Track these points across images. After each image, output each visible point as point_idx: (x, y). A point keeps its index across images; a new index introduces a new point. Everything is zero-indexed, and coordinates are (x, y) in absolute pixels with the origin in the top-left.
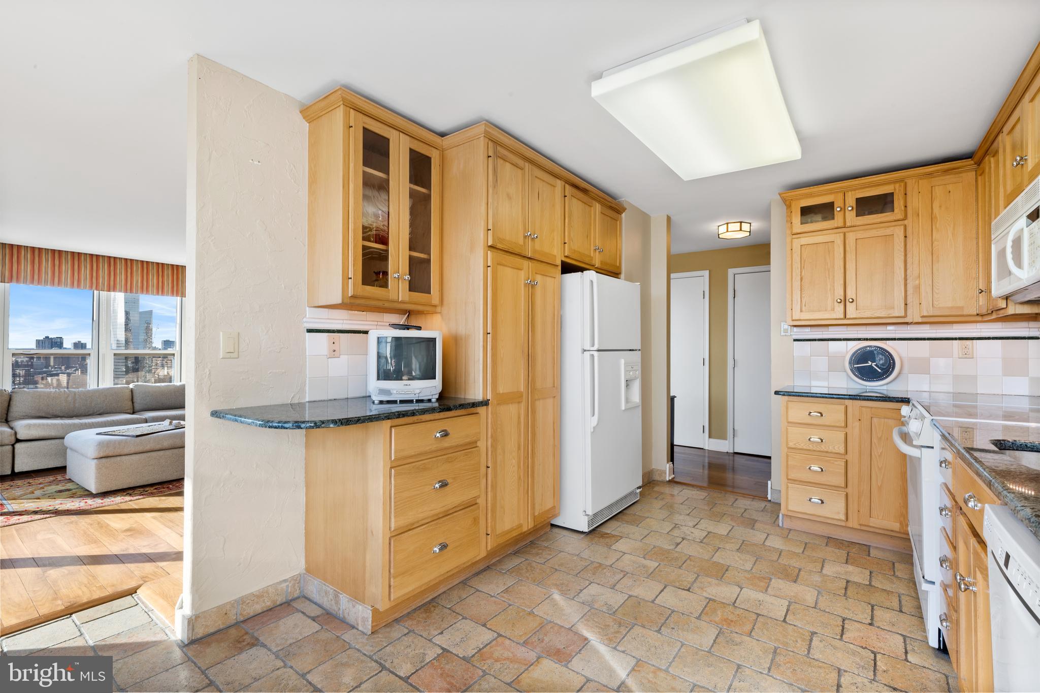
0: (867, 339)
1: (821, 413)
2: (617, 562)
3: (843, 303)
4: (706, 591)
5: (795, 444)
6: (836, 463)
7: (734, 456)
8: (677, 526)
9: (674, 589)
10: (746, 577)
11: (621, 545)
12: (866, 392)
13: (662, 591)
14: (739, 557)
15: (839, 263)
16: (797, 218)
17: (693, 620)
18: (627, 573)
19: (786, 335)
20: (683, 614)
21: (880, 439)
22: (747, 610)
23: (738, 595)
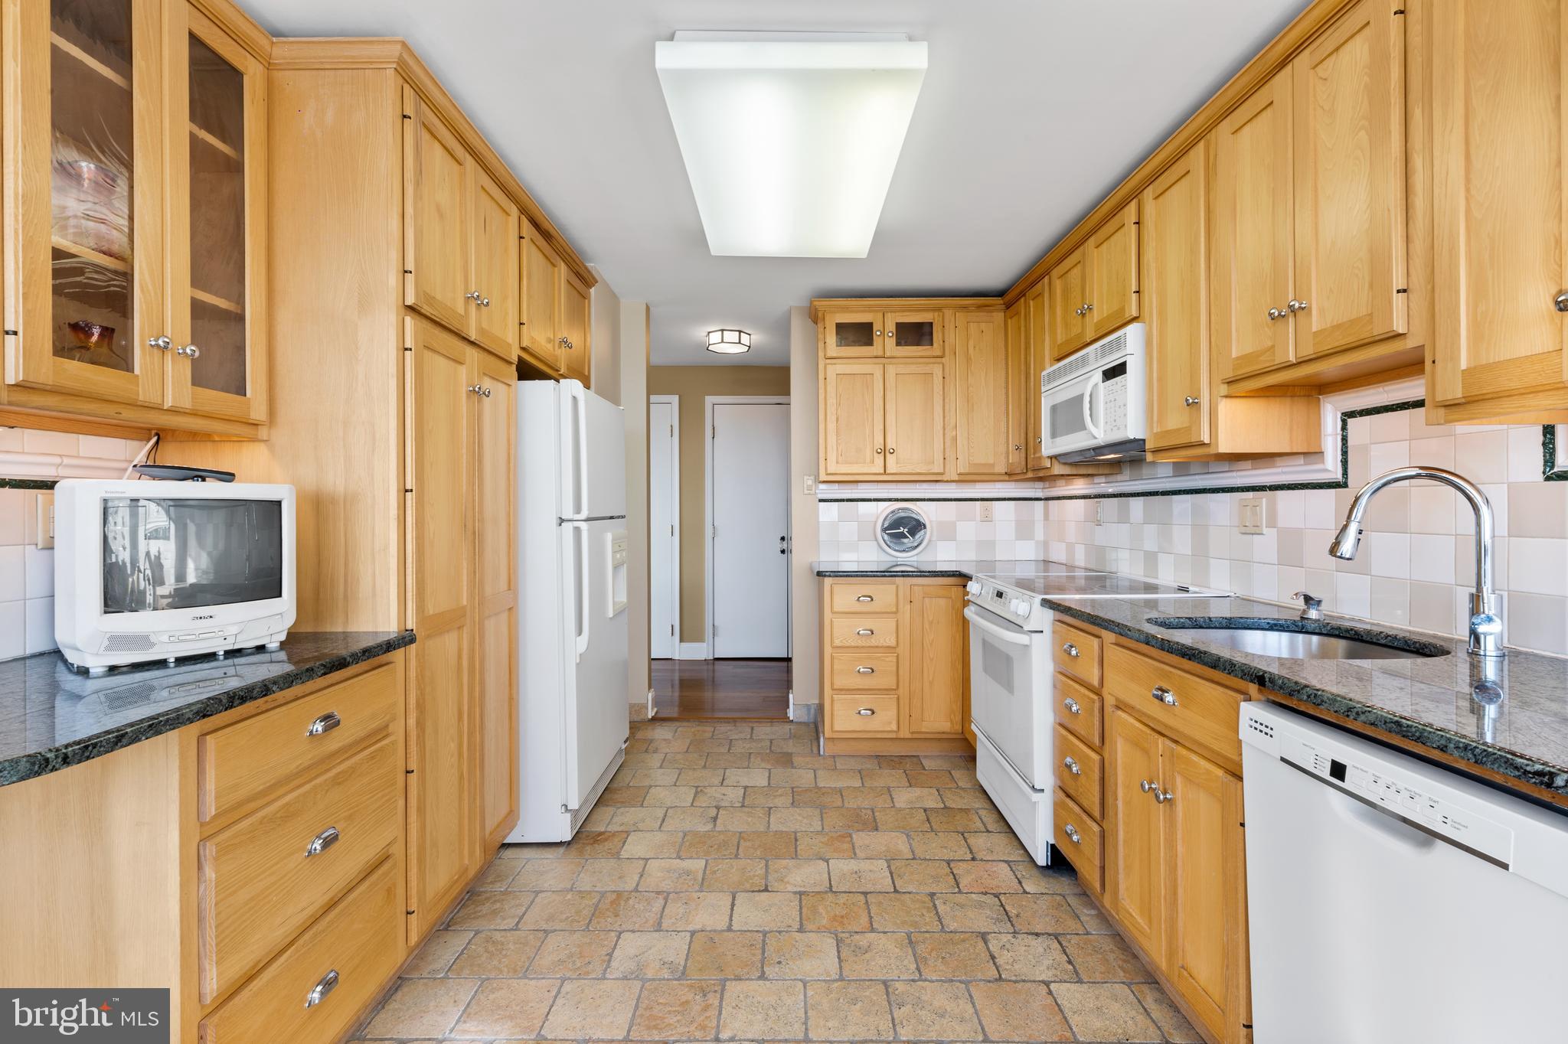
0: (897, 500)
1: (870, 597)
2: (643, 879)
3: (883, 453)
4: (788, 883)
5: (841, 641)
6: (887, 659)
7: (714, 664)
8: (699, 789)
9: (747, 895)
10: (822, 843)
11: (635, 847)
12: (897, 565)
13: (733, 905)
14: (799, 815)
15: (879, 402)
16: (832, 338)
17: (798, 936)
18: (669, 893)
19: (809, 494)
20: (780, 932)
21: (931, 623)
22: (850, 892)
23: (829, 874)
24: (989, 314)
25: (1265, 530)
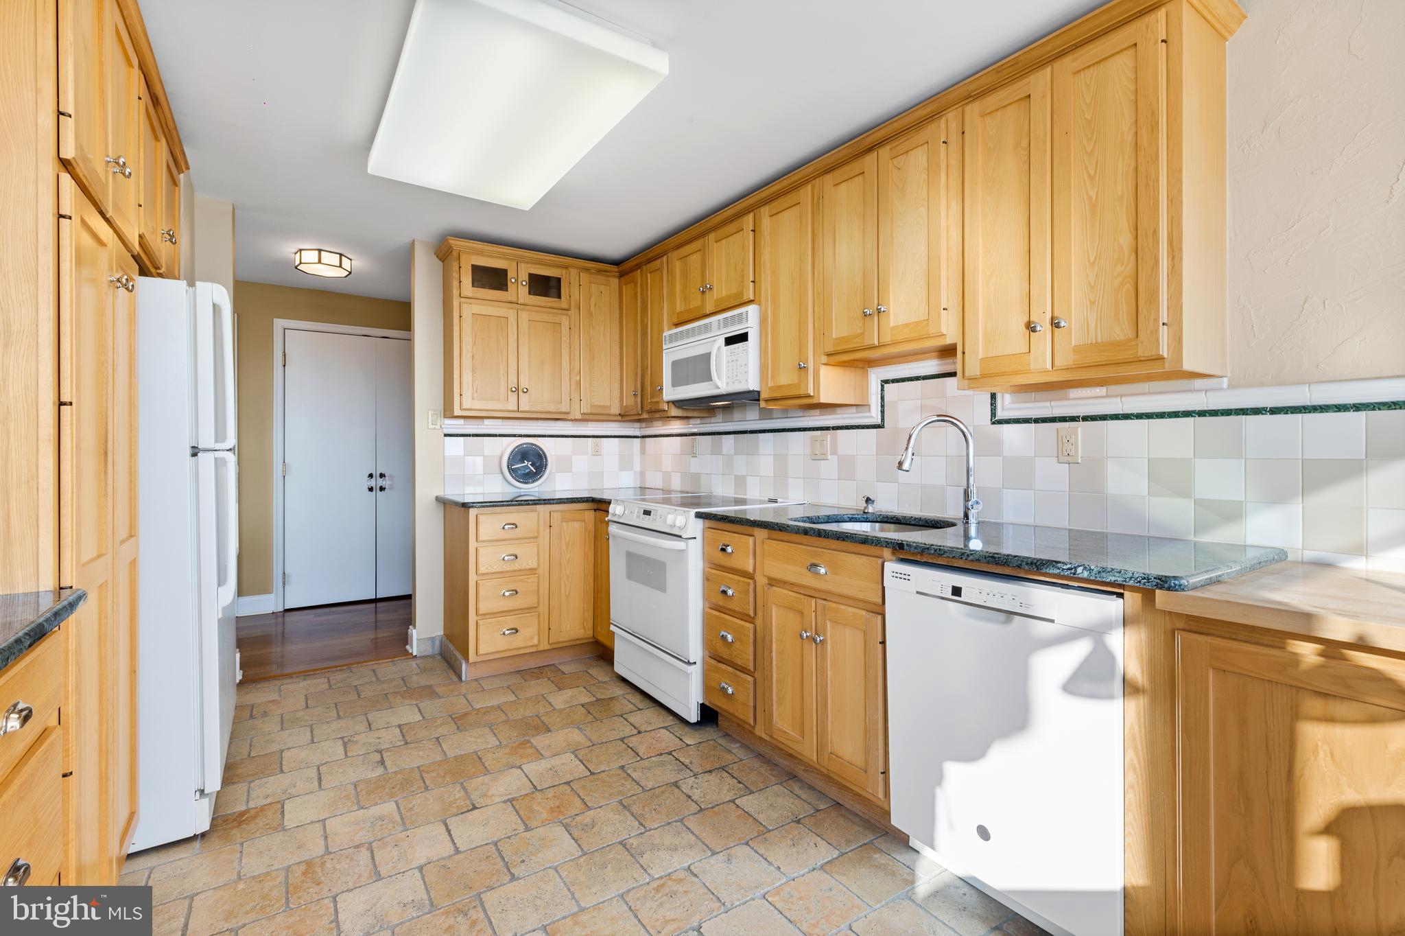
1: (513, 524)
2: (330, 840)
3: (517, 392)
4: (493, 795)
5: (487, 569)
6: (529, 581)
7: (284, 616)
8: (346, 740)
9: (457, 818)
10: (506, 754)
11: (295, 814)
12: (520, 496)
13: (449, 832)
14: (471, 736)
16: (467, 279)
17: (528, 835)
18: (370, 844)
19: (435, 429)
20: (509, 837)
21: (567, 544)
22: (554, 786)
23: (527, 777)
24: (607, 278)
25: (829, 457)
